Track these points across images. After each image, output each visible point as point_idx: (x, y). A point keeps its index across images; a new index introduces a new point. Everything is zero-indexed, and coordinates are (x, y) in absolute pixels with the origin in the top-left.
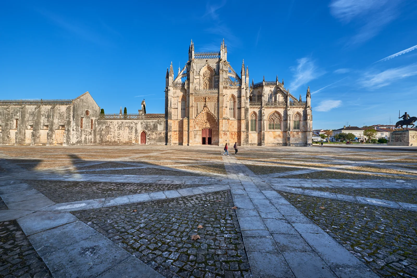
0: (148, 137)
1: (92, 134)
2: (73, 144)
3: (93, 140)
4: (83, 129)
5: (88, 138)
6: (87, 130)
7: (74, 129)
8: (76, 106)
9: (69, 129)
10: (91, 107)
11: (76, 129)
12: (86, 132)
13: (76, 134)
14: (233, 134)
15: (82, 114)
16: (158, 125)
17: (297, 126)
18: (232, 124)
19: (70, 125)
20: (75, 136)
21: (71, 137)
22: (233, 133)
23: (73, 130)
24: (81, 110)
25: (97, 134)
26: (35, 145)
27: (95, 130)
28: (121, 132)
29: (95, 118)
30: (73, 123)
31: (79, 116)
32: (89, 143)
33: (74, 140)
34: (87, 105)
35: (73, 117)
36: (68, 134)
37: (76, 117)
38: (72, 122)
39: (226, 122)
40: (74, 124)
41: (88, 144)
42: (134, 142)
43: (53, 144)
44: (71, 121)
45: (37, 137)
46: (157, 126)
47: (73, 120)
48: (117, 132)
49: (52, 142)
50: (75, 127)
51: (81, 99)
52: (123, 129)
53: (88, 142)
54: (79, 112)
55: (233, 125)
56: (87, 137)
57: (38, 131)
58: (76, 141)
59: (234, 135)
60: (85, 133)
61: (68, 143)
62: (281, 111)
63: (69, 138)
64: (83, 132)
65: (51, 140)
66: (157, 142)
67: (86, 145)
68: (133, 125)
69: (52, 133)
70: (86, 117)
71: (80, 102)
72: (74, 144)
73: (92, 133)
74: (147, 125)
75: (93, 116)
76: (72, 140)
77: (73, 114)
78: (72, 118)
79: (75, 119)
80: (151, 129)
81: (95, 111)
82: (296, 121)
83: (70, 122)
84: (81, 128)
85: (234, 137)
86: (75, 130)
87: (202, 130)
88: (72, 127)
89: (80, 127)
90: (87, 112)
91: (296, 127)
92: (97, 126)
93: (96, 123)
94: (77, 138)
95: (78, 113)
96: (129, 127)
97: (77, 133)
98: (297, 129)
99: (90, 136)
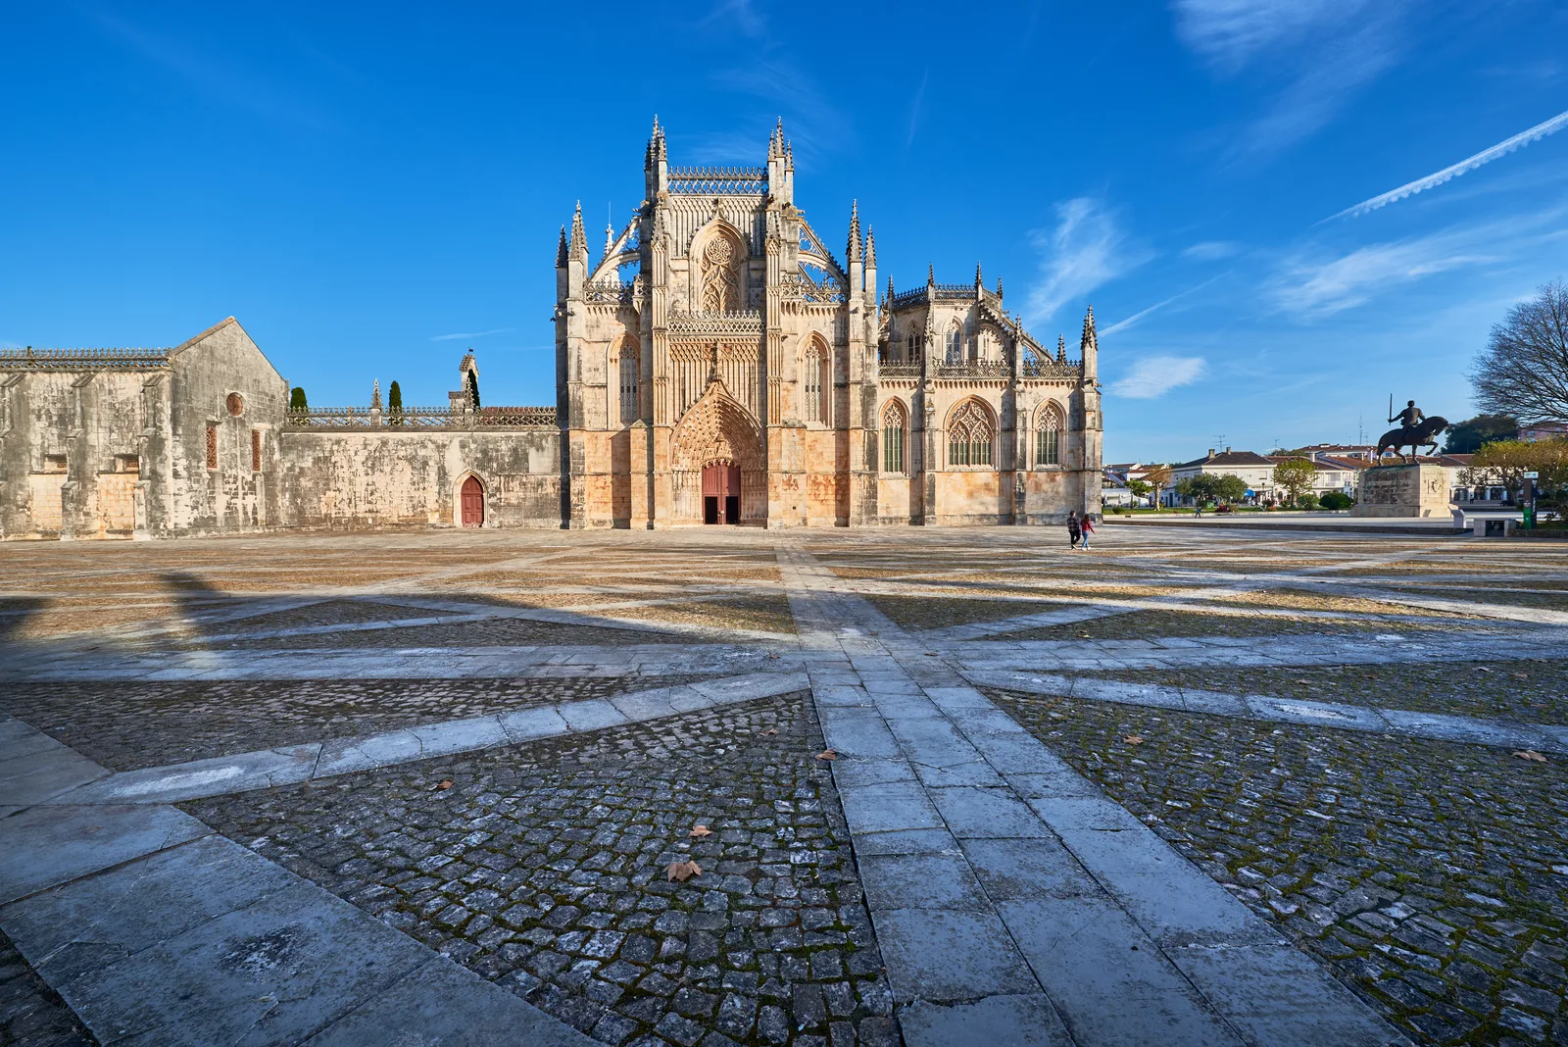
0: (493, 500)
1: (258, 489)
2: (179, 533)
3: (261, 515)
4: (218, 469)
5: (240, 508)
6: (234, 472)
7: (180, 468)
8: (186, 377)
9: (159, 469)
10: (247, 380)
11: (188, 468)
12: (231, 480)
13: (190, 489)
14: (819, 484)
15: (212, 410)
16: (532, 452)
17: (1050, 451)
18: (818, 446)
19: (160, 454)
20: (186, 499)
21: (168, 502)
22: (820, 479)
23: (176, 475)
24: (206, 391)
25: (279, 488)
26: (11, 538)
27: (271, 473)
28: (380, 479)
29: (269, 427)
30: (174, 447)
31: (200, 416)
32: (245, 526)
33: (179, 514)
34: (233, 372)
35: (175, 420)
36: (153, 491)
37: (184, 421)
38: (169, 444)
39: (792, 439)
40: (180, 450)
41: (242, 532)
42: (433, 519)
43: (90, 533)
44: (164, 436)
45: (18, 507)
46: (527, 454)
47: (175, 434)
48: (362, 480)
49: (84, 526)
50: (183, 462)
51: (203, 350)
52: (387, 469)
53: (241, 523)
54: (200, 402)
55: (820, 450)
56: (239, 502)
57: (18, 482)
58: (192, 520)
59: (822, 487)
60: (228, 486)
61: (157, 527)
62: (994, 396)
63: (161, 508)
64: (219, 483)
65: (82, 517)
66: (526, 517)
67: (235, 533)
68: (429, 451)
69: (84, 486)
70: (228, 422)
71: (201, 358)
72: (183, 532)
73: (258, 484)
74: (485, 452)
75: (260, 419)
76: (172, 515)
77: (174, 411)
78: (167, 428)
79: (180, 432)
80: (501, 469)
81: (267, 395)
82: (1046, 433)
83: (162, 441)
84: (208, 465)
85: (823, 492)
86: (184, 474)
87: (704, 467)
88: (171, 461)
89: (203, 463)
90: (233, 402)
91: (1045, 456)
92: (277, 456)
93: (275, 444)
94: (193, 508)
95: (194, 404)
96: (411, 460)
97: (195, 486)
98: (1051, 463)
99: (250, 500)
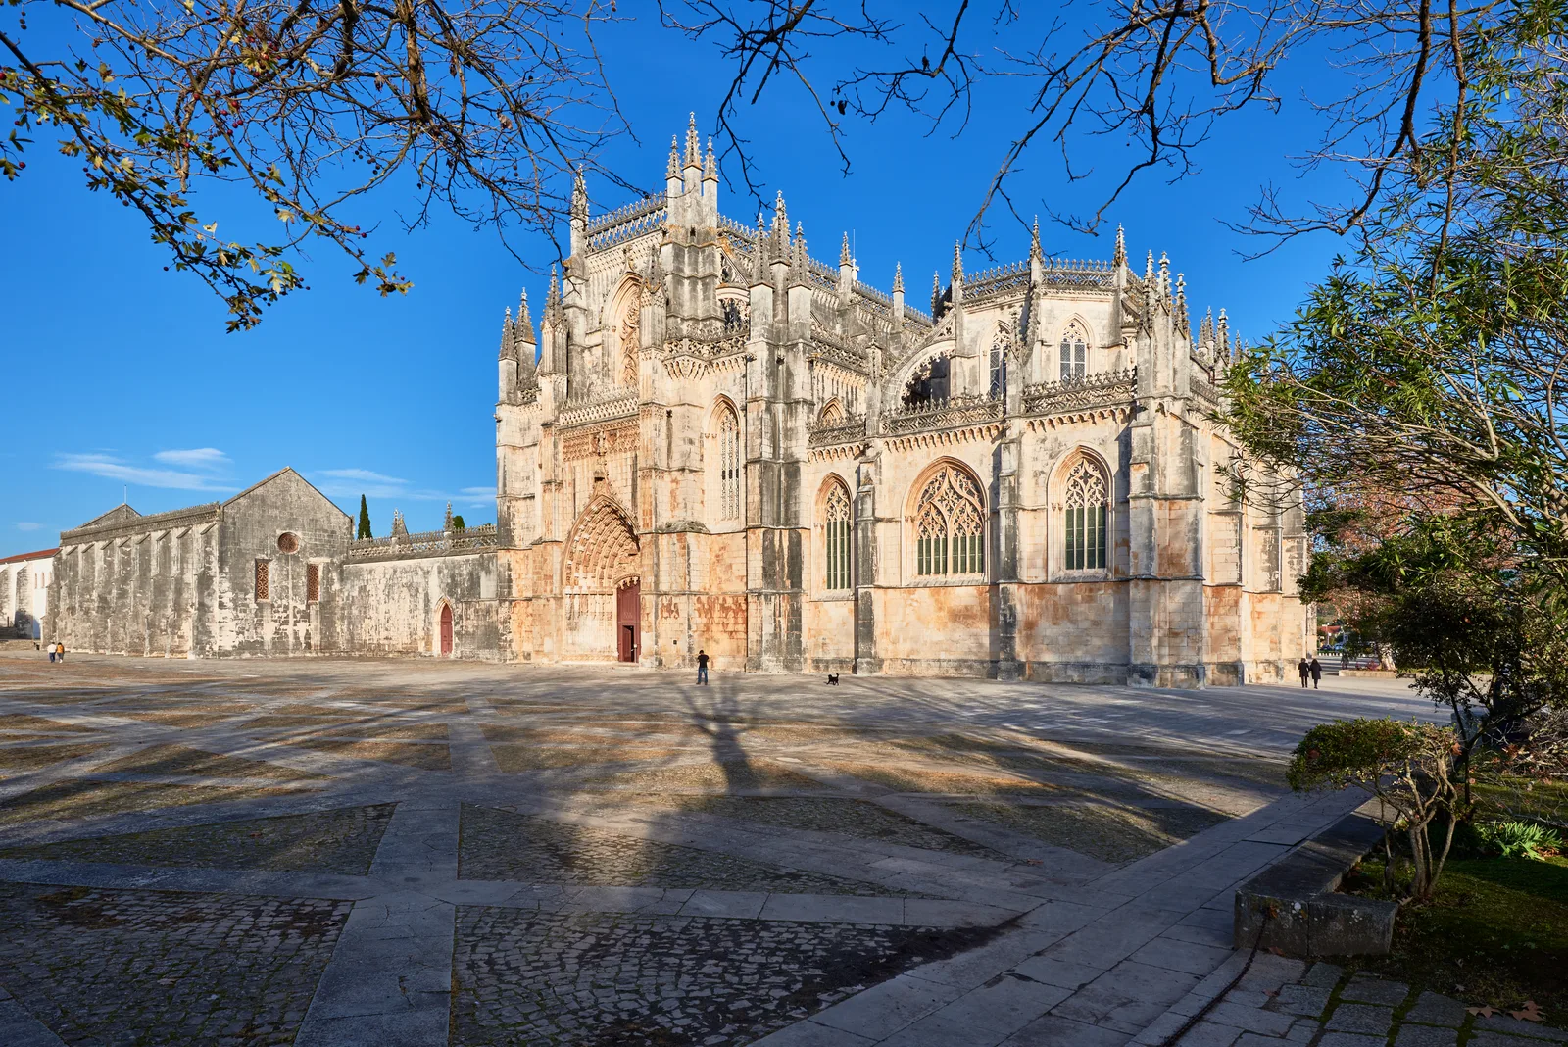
0: (457, 628)
1: (312, 617)
2: (223, 654)
3: (316, 640)
4: (269, 600)
5: (290, 633)
6: (285, 602)
7: (226, 600)
8: (234, 524)
9: (207, 601)
10: (303, 520)
11: (234, 600)
12: (281, 609)
13: (236, 617)
14: (729, 608)
15: (262, 549)
16: (483, 574)
17: (1091, 544)
18: (725, 556)
19: (208, 588)
20: (232, 625)
21: (214, 628)
22: (730, 602)
23: (222, 605)
24: (256, 534)
25: (338, 615)
26: (155, 654)
27: (329, 602)
28: (392, 606)
29: (329, 560)
30: (221, 583)
31: (248, 556)
32: (294, 650)
33: (226, 638)
34: (287, 515)
35: (222, 561)
36: (200, 619)
37: (231, 561)
38: (216, 580)
39: (672, 548)
40: (227, 585)
41: (291, 655)
42: (422, 647)
43: (182, 652)
44: (212, 574)
45: (161, 631)
46: (479, 578)
47: (221, 572)
48: (383, 607)
49: (178, 647)
50: (230, 595)
51: (253, 499)
52: (396, 597)
53: (291, 647)
54: (249, 544)
55: (728, 561)
56: (289, 629)
57: (162, 612)
58: (237, 644)
59: (731, 614)
60: (277, 615)
61: (202, 649)
62: (976, 453)
63: (208, 633)
64: (267, 612)
65: (177, 640)
66: (479, 648)
67: (283, 656)
68: (418, 579)
69: (179, 615)
70: (279, 559)
71: (250, 506)
72: (227, 654)
73: (312, 612)
74: (452, 577)
75: (318, 553)
76: (218, 639)
77: (221, 553)
78: (215, 566)
79: (227, 570)
80: (463, 596)
81: (326, 531)
83: (210, 579)
84: (256, 597)
85: (732, 621)
86: (231, 605)
87: (619, 589)
88: (218, 594)
89: (251, 596)
90: (286, 542)
92: (336, 587)
93: (335, 575)
94: (238, 634)
95: (243, 545)
96: (409, 586)
97: (241, 615)
98: (1091, 565)
99: (302, 627)
